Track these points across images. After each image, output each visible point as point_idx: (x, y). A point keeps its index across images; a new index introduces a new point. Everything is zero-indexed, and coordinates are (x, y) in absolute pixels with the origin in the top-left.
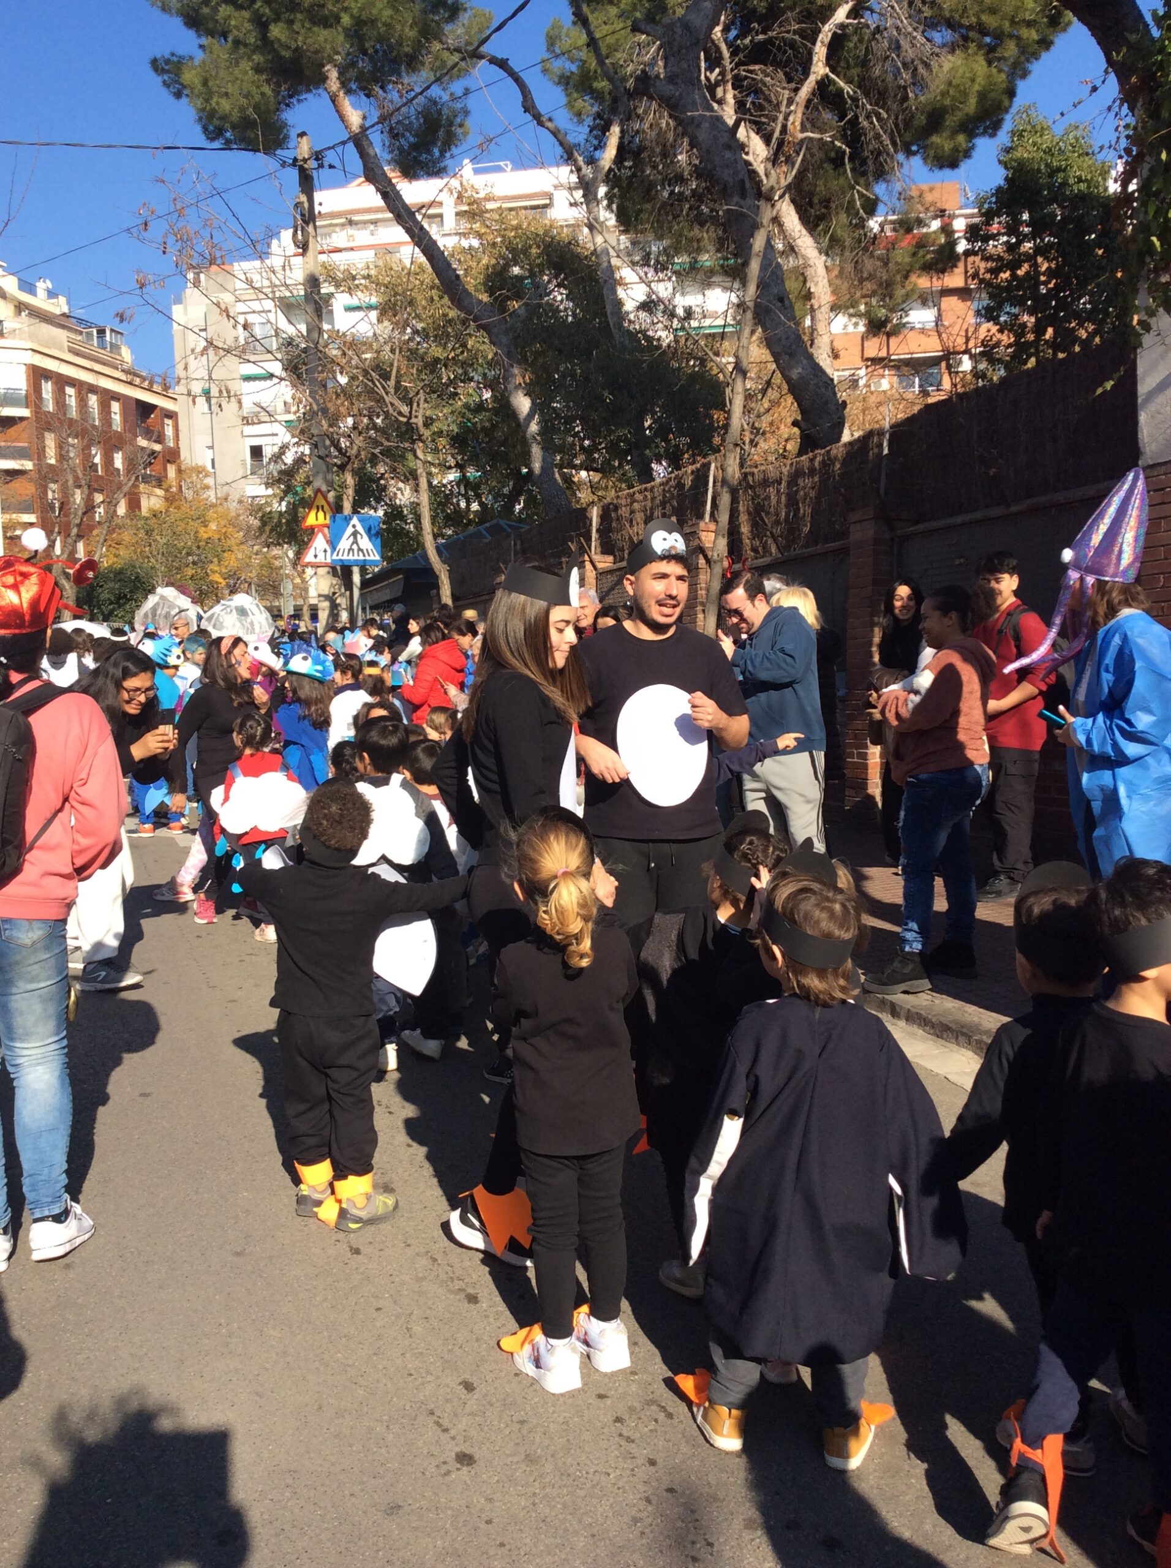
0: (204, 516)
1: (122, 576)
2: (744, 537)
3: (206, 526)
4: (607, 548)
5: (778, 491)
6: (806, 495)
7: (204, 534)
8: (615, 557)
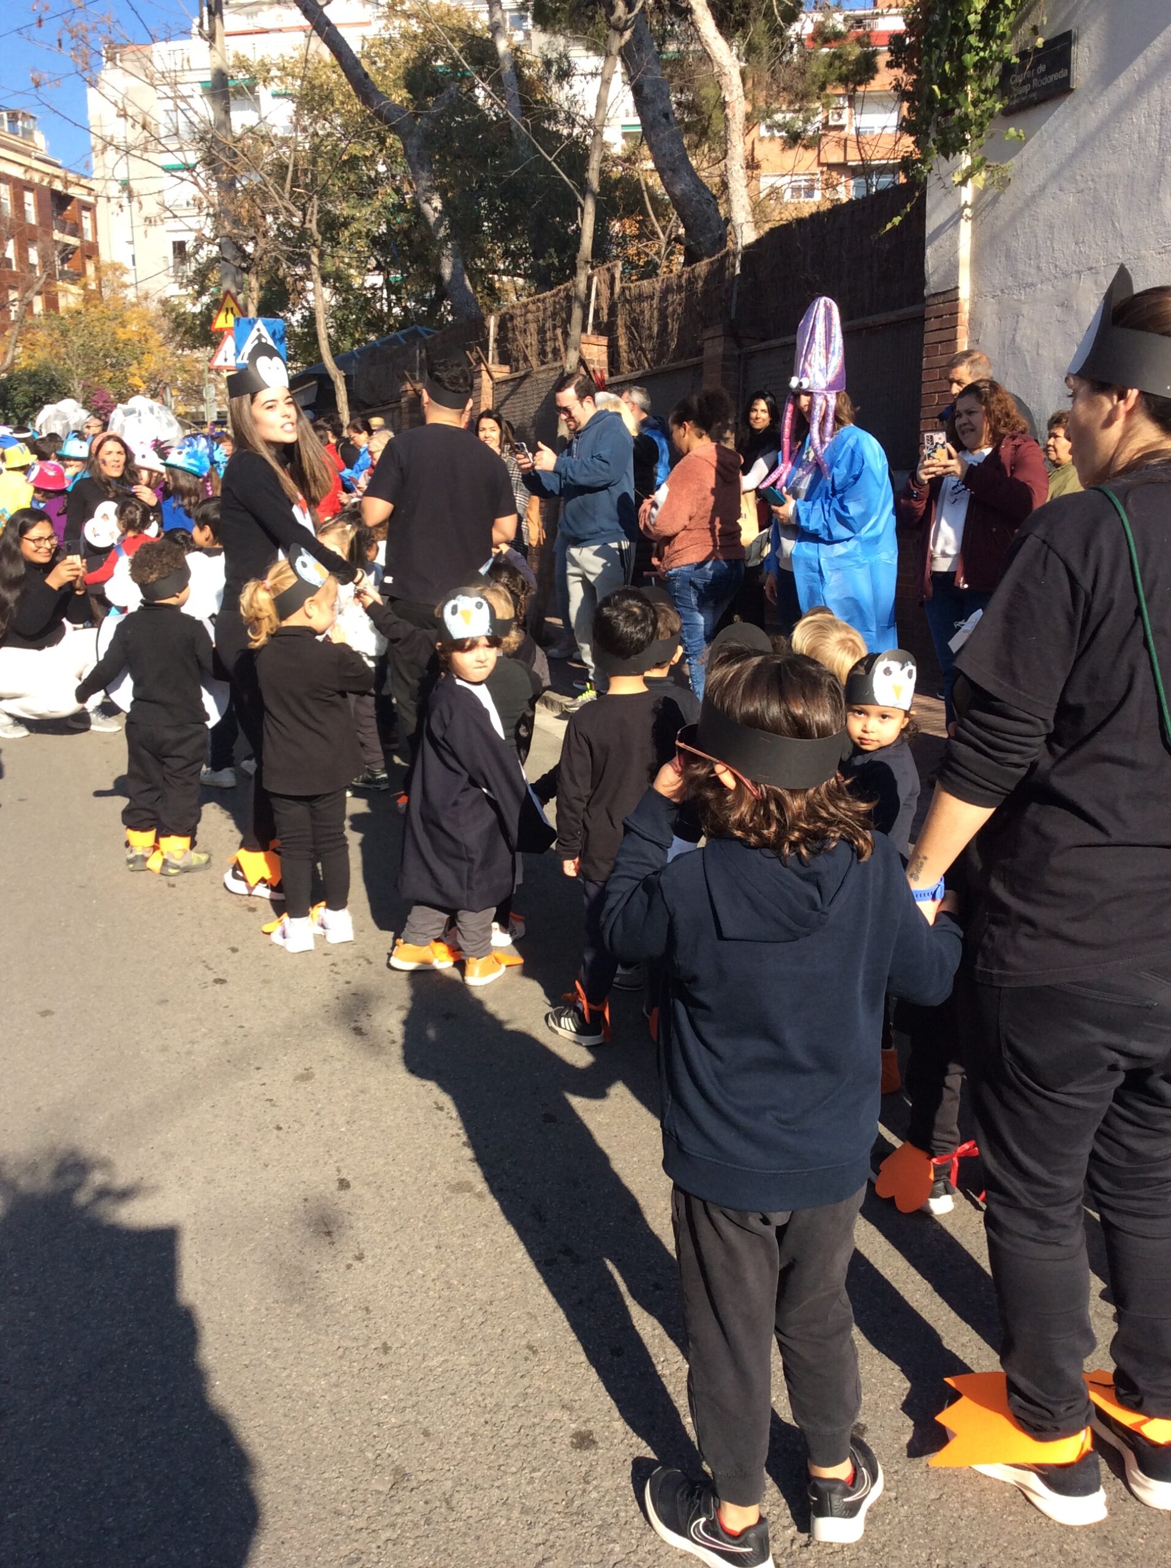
0: (121, 316)
1: (37, 378)
2: (621, 350)
3: (124, 327)
4: (505, 358)
5: (651, 306)
6: (674, 311)
7: (122, 335)
8: (511, 367)
